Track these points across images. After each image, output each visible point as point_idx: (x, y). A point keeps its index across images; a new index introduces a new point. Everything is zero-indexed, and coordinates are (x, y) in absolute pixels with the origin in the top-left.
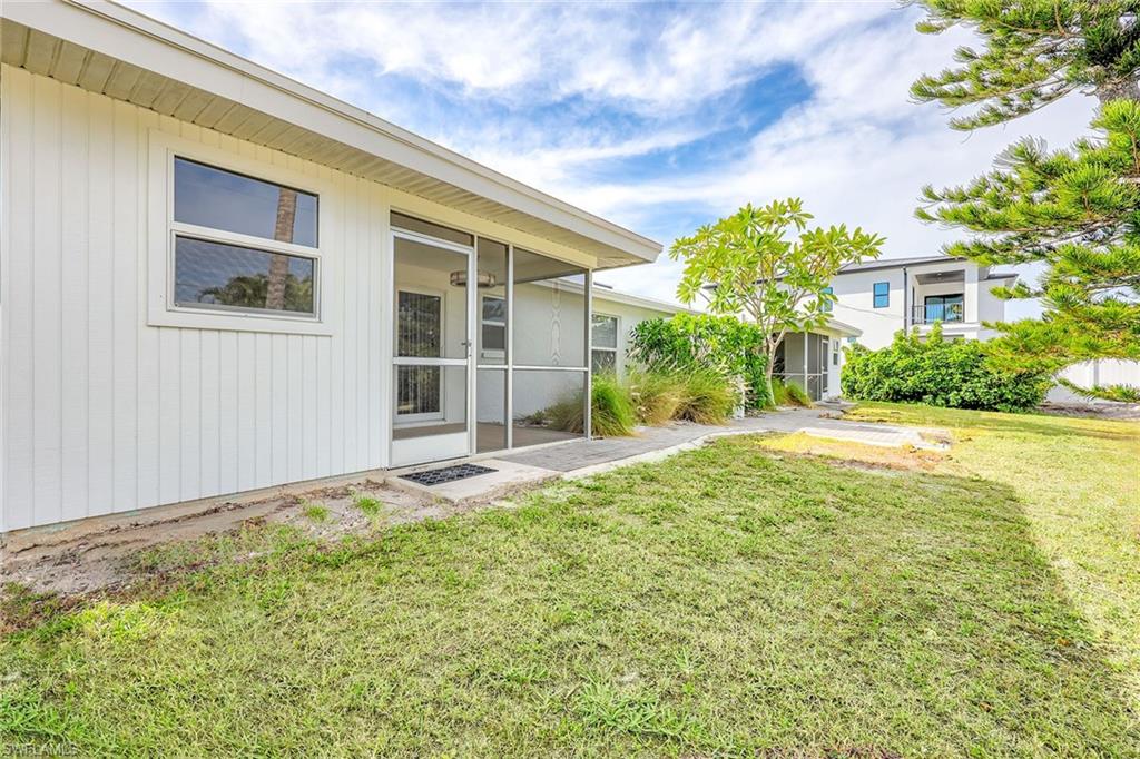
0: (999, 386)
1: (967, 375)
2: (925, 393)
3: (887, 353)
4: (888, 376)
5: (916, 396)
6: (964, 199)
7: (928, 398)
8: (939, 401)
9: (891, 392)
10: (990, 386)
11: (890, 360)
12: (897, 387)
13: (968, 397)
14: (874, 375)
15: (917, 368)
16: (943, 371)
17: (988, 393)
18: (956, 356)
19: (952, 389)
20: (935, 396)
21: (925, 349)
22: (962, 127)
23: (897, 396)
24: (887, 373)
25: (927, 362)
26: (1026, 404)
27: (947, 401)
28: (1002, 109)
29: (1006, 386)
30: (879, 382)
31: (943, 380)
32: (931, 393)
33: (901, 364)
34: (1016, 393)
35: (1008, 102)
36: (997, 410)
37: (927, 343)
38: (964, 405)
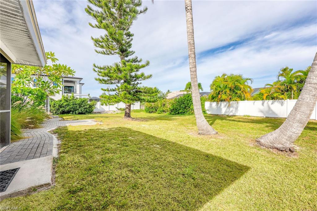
0: (86, 109)
1: (80, 106)
2: (71, 111)
3: (61, 101)
4: (61, 107)
5: (68, 112)
6: (101, 69)
7: (72, 112)
8: (74, 113)
9: (62, 112)
10: (84, 109)
11: (62, 103)
12: (63, 110)
13: (80, 111)
14: (57, 107)
15: (69, 105)
16: (75, 106)
17: (84, 110)
18: (78, 102)
19: (77, 110)
20: (73, 112)
21: (70, 100)
22: (97, 52)
23: (63, 113)
24: (61, 106)
25: (71, 103)
26: (91, 112)
27: (76, 113)
28: (106, 52)
29: (87, 108)
30: (58, 109)
31: (75, 108)
32: (72, 111)
33: (65, 104)
34: (89, 110)
35: (107, 51)
36: (85, 114)
37: (70, 99)
38: (79, 113)
